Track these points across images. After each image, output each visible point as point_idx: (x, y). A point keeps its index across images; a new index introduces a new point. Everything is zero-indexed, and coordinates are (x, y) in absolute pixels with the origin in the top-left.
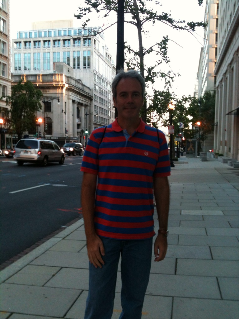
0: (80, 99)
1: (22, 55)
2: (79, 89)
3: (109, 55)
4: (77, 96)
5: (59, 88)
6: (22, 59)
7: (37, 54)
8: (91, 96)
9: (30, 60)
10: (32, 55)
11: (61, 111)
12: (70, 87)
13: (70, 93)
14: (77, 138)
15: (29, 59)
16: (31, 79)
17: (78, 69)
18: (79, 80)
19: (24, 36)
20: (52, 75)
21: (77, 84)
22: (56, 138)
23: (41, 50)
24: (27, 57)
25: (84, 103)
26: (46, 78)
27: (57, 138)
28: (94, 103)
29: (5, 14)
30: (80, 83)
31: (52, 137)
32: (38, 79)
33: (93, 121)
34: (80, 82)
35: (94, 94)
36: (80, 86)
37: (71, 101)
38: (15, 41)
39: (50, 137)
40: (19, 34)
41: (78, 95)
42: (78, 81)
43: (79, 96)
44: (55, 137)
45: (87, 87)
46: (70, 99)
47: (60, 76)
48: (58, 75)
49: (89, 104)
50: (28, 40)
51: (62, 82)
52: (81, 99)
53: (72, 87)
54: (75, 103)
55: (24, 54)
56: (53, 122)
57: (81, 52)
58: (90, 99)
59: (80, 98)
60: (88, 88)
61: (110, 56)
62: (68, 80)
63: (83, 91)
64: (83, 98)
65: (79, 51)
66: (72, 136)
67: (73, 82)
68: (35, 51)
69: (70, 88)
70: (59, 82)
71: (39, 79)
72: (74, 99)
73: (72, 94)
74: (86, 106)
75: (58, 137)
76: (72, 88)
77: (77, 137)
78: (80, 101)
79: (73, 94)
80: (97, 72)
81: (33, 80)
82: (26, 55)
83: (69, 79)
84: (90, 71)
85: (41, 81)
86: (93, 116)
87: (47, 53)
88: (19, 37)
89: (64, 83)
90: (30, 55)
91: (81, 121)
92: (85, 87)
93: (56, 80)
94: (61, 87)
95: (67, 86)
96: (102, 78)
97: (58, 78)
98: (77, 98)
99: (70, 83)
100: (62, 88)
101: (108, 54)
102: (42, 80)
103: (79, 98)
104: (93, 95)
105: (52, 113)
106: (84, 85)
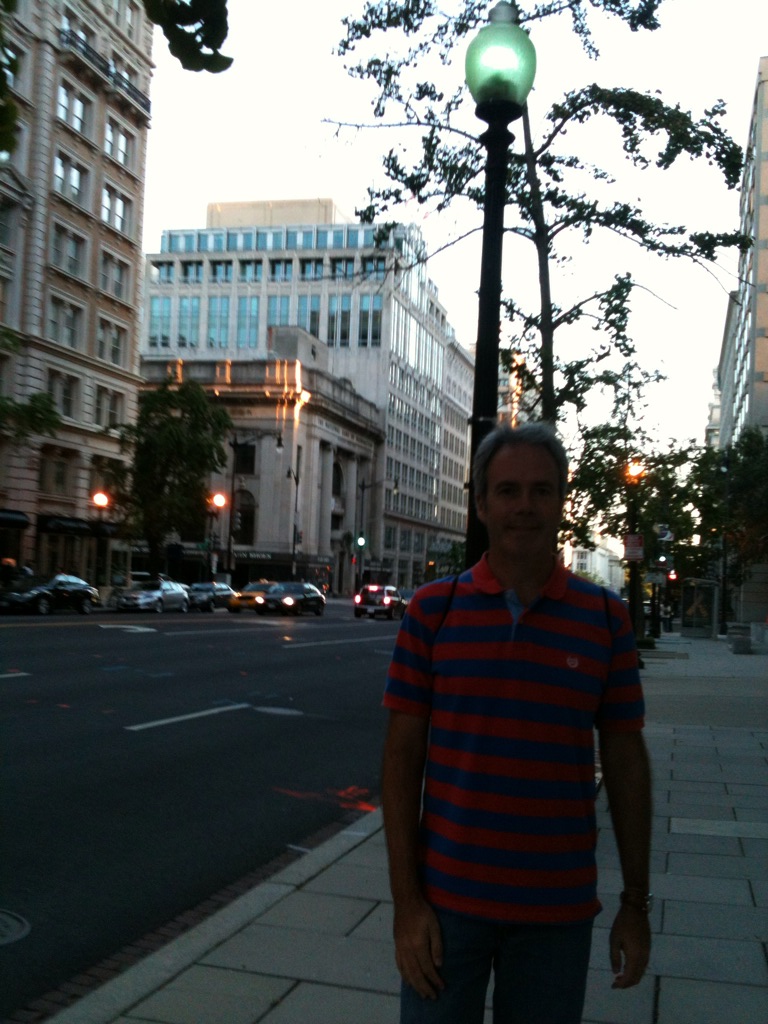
0: (346, 438)
1: (175, 302)
2: (343, 407)
3: (439, 308)
4: (337, 430)
5: (282, 403)
6: (174, 314)
7: (219, 300)
8: (380, 431)
9: (198, 317)
10: (204, 302)
11: (286, 473)
12: (316, 400)
13: (316, 420)
14: (330, 558)
15: (196, 314)
16: (198, 374)
17: (344, 349)
18: (346, 381)
19: (182, 244)
20: (261, 364)
21: (336, 394)
22: (264, 556)
23: (234, 289)
24: (189, 309)
25: (357, 450)
26: (244, 373)
27: (269, 556)
28: (389, 451)
29: (129, 182)
30: (345, 390)
31: (254, 552)
32: (221, 374)
33: (383, 506)
34: (348, 387)
35: (389, 426)
36: (347, 399)
37: (316, 445)
38: (153, 259)
39: (248, 553)
40: (167, 240)
41: (337, 426)
42: (342, 384)
43: (341, 430)
44: (262, 553)
45: (366, 402)
46: (315, 437)
47: (286, 367)
48: (282, 364)
49: (372, 455)
50: (194, 257)
51: (293, 385)
52: (349, 438)
53: (322, 401)
54: (329, 450)
55: (182, 298)
56: (258, 506)
57: (355, 298)
58: (377, 438)
59: (347, 435)
60: (372, 405)
61: (441, 311)
62: (311, 381)
63: (356, 414)
64: (353, 437)
65: (347, 296)
66: (314, 552)
67: (326, 388)
68: (213, 292)
69: (316, 406)
70: (282, 385)
71: (223, 373)
72: (327, 437)
73: (321, 423)
74: (363, 460)
75: (273, 554)
76: (323, 405)
77: (330, 554)
78: (345, 446)
79: (324, 421)
80: (399, 359)
81: (205, 379)
82: (186, 303)
83: (315, 376)
84: (379, 356)
85: (228, 380)
86: (384, 491)
87: (252, 297)
88: (166, 249)
89: (299, 389)
90: (199, 303)
91: (344, 505)
92: (361, 404)
93: (275, 380)
94: (289, 400)
95: (306, 397)
96: (416, 376)
97: (278, 374)
98: (336, 436)
99: (315, 389)
100: (292, 403)
101: (436, 304)
102: (231, 378)
103: (341, 435)
104: (387, 427)
105: (258, 478)
106: (358, 398)
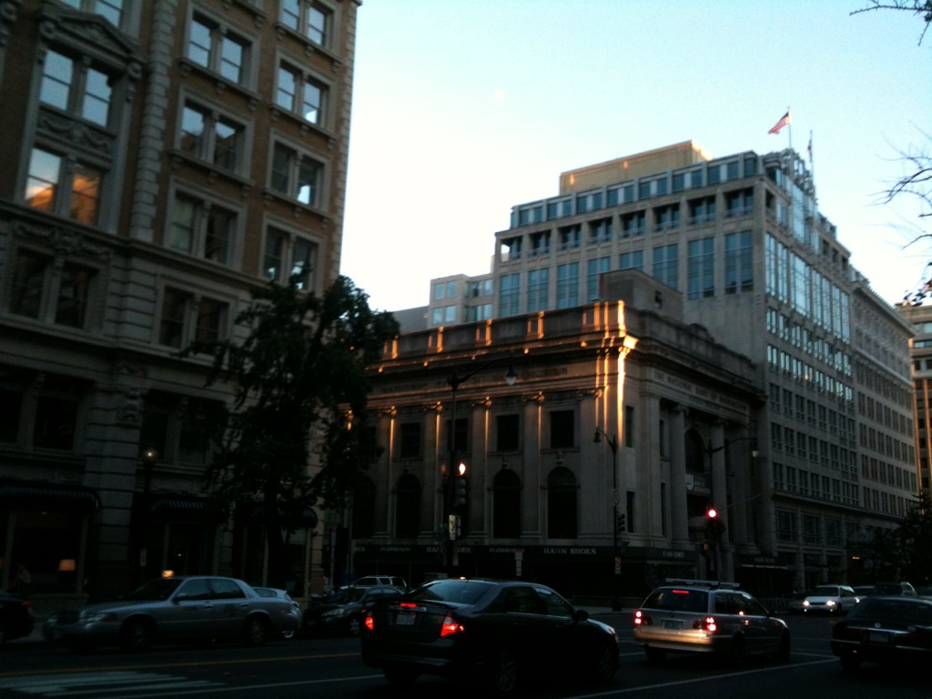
0: (702, 397)
1: (524, 276)
2: (695, 358)
4: (689, 388)
5: (603, 356)
6: (523, 290)
7: (568, 267)
8: (755, 389)
9: (547, 289)
10: (553, 273)
12: (649, 347)
13: (652, 373)
15: (545, 286)
19: (531, 217)
20: (579, 311)
21: (683, 342)
23: (583, 254)
24: (538, 282)
25: (722, 413)
26: (559, 325)
28: (771, 416)
30: (698, 338)
32: (532, 330)
33: (772, 485)
35: (772, 385)
36: (701, 350)
37: (654, 405)
38: (502, 237)
39: (568, 548)
40: (516, 216)
41: (689, 383)
42: (695, 331)
43: (694, 387)
44: (586, 547)
45: (733, 354)
46: (652, 395)
47: (606, 311)
49: (747, 420)
52: (708, 398)
53: (656, 348)
54: (678, 413)
56: (579, 487)
57: (719, 241)
58: (755, 400)
59: (703, 393)
60: (742, 358)
63: (718, 368)
64: (714, 397)
65: (709, 239)
67: (666, 334)
69: (650, 355)
70: (603, 332)
72: (671, 395)
73: (660, 377)
74: (732, 426)
75: (598, 549)
76: (658, 353)
78: (703, 407)
79: (666, 376)
81: (515, 337)
82: (535, 276)
83: (647, 320)
84: (751, 301)
85: (541, 335)
86: (770, 466)
87: (603, 258)
88: (516, 225)
89: (622, 334)
90: (548, 273)
91: (710, 484)
92: (723, 356)
93: (593, 327)
94: (610, 349)
95: (630, 343)
97: (599, 319)
98: (687, 395)
99: (648, 335)
100: (614, 353)
101: (832, 244)
102: (544, 332)
103: (694, 393)
104: (768, 387)
105: (578, 451)
